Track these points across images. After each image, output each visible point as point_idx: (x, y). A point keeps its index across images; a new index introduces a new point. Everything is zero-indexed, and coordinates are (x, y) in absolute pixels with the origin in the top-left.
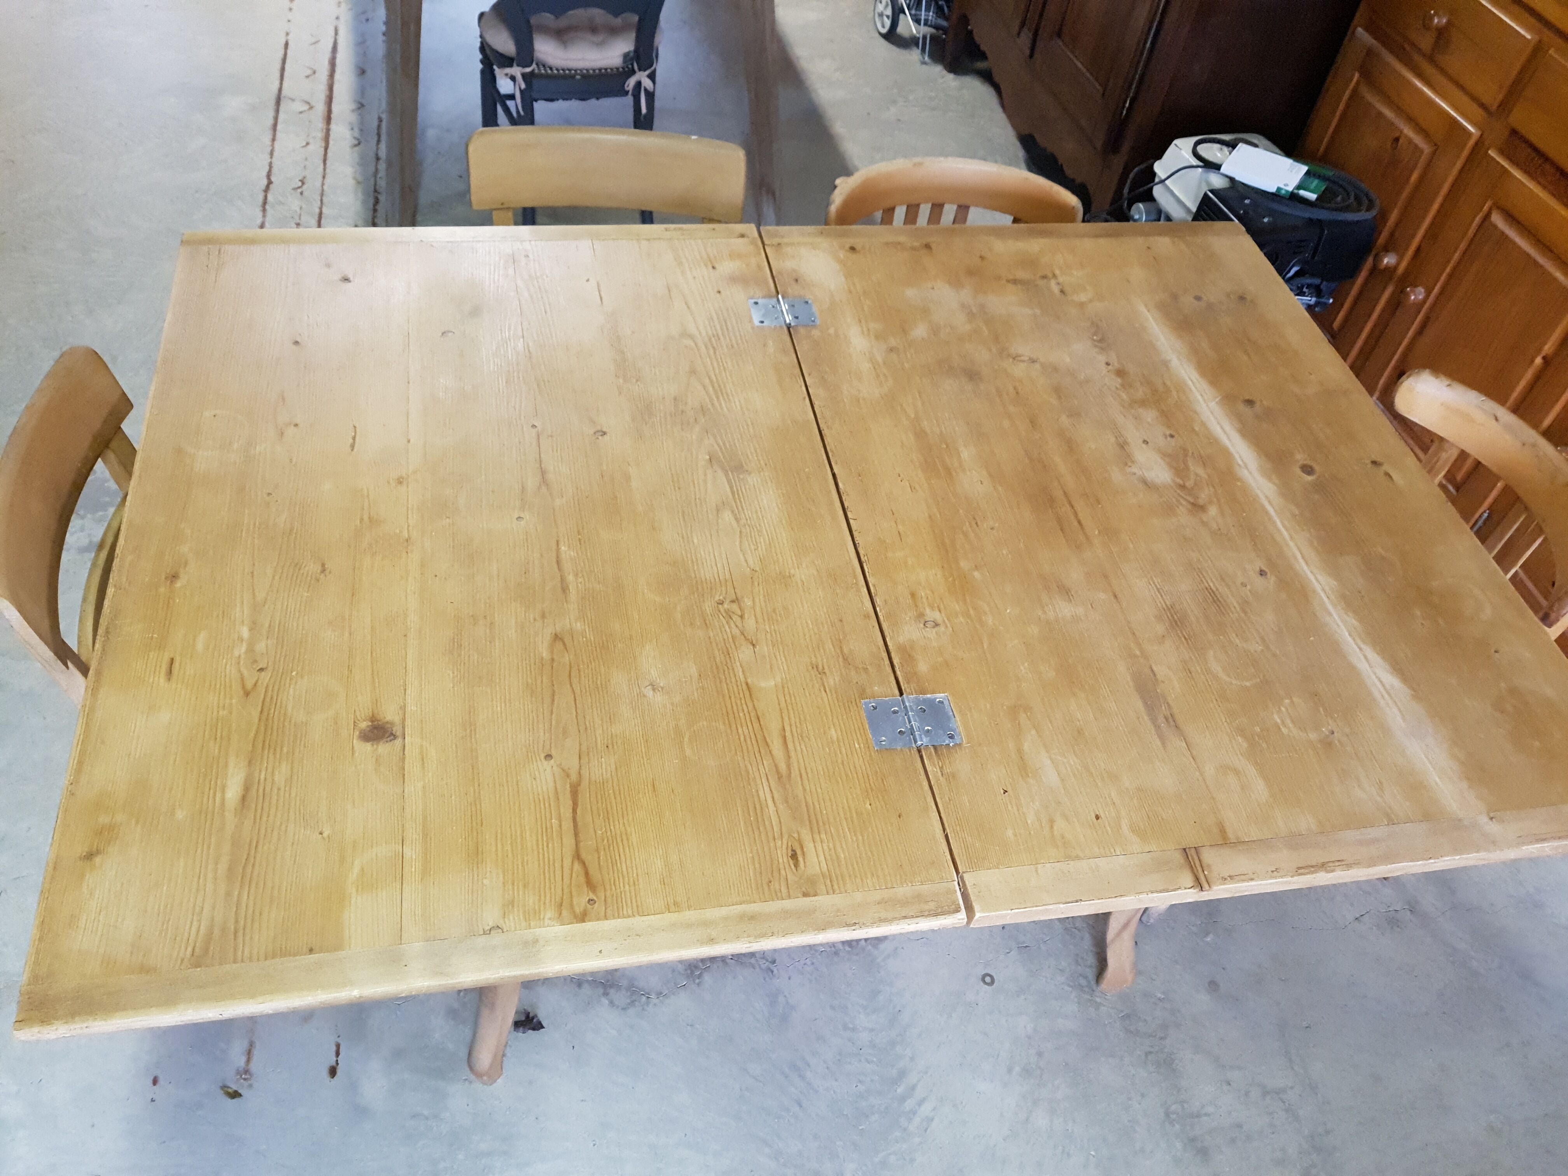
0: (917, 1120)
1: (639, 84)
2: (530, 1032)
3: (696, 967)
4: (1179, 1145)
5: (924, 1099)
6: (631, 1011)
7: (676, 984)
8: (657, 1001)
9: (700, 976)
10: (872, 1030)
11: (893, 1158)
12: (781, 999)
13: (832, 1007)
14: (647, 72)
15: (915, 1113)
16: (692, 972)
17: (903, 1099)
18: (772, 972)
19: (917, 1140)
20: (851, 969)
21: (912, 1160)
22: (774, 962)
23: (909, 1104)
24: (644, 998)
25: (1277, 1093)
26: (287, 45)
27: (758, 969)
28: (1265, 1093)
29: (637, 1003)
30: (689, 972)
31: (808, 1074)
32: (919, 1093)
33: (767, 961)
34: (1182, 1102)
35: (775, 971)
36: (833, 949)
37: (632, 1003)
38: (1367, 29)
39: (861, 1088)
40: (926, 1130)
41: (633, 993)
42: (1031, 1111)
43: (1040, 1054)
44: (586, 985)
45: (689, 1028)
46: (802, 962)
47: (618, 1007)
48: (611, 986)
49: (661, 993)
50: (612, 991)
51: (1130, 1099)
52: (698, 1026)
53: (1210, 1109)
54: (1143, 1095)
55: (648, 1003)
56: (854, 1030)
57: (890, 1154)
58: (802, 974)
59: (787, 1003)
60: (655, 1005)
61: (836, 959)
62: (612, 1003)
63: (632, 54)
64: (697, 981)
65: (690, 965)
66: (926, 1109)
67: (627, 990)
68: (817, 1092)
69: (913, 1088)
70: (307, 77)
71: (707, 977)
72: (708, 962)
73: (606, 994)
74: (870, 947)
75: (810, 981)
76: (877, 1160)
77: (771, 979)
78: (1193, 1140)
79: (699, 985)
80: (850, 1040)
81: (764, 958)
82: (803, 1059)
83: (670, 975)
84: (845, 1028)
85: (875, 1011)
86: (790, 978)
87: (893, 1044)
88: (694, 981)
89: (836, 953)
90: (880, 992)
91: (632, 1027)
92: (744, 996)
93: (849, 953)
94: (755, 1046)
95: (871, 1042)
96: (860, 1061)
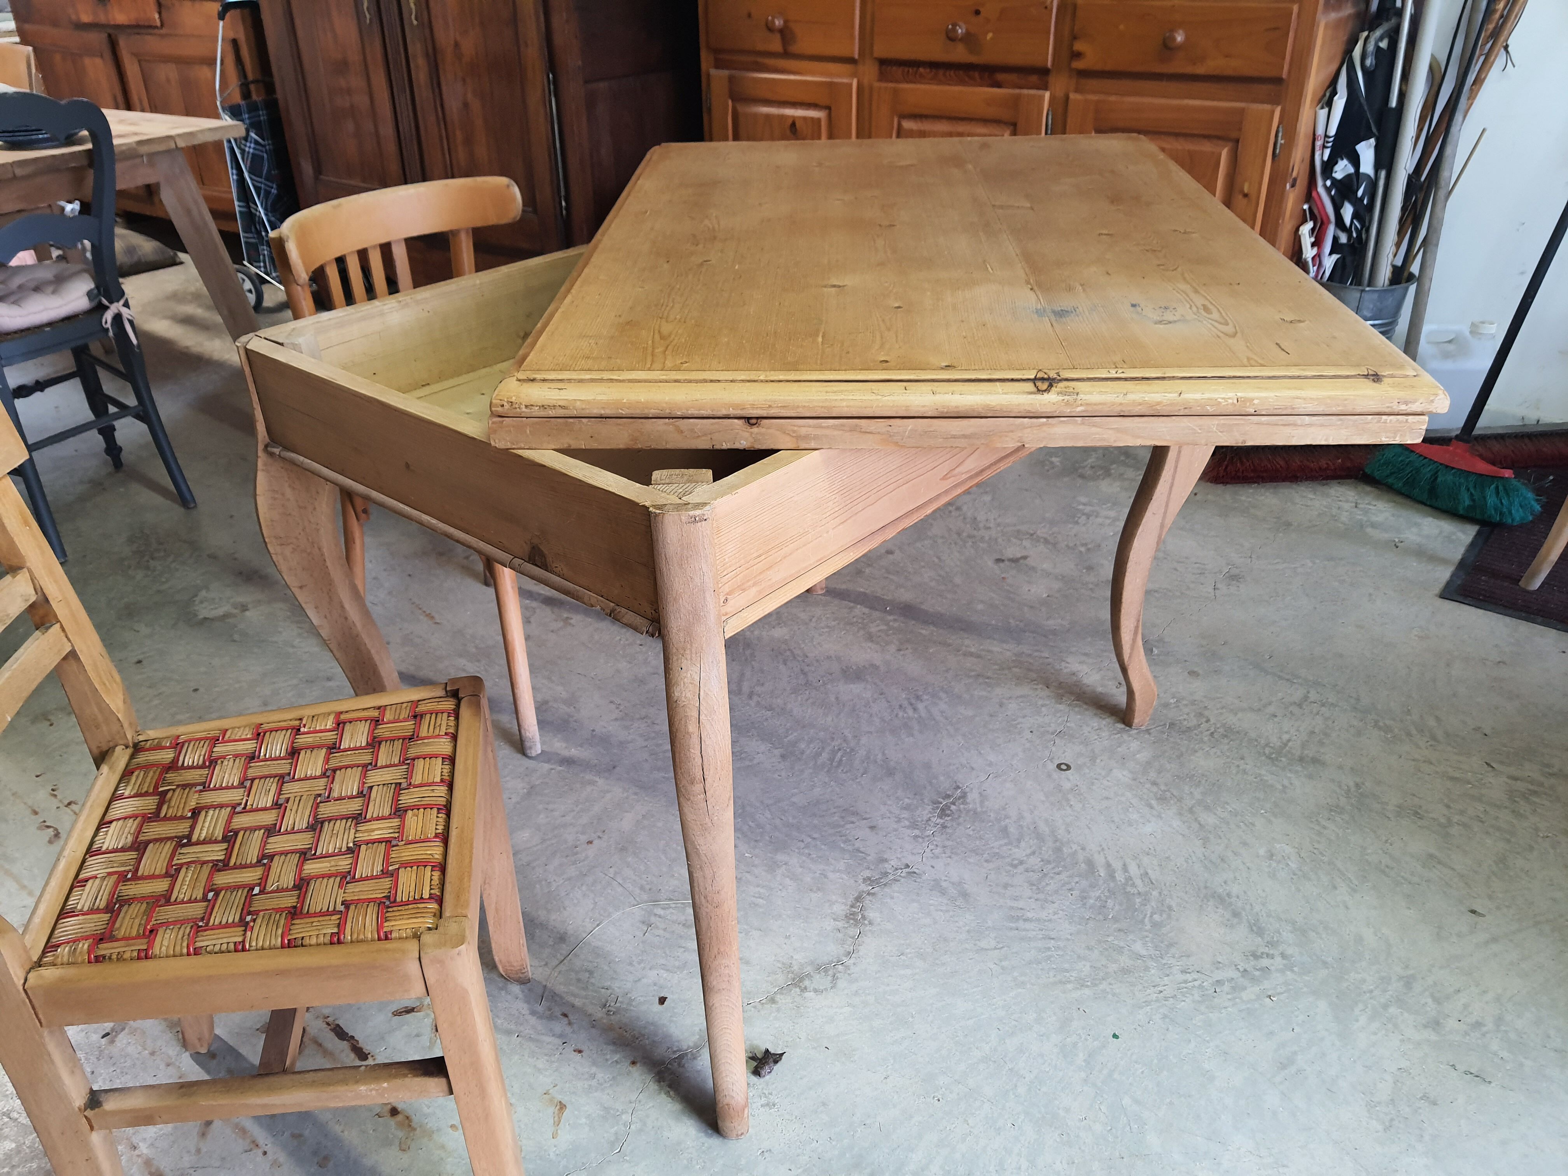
0: (1138, 882)
2: (774, 1067)
3: (853, 914)
4: (1299, 768)
5: (1124, 865)
6: (841, 984)
7: (853, 938)
8: (852, 961)
9: (864, 917)
10: (1034, 853)
11: (1156, 917)
12: (945, 884)
13: (987, 861)
14: (122, 302)
15: (1131, 879)
16: (856, 920)
17: (1112, 876)
18: (915, 873)
19: (1155, 893)
20: (968, 828)
21: (1170, 908)
22: (907, 866)
23: (1120, 876)
24: (840, 967)
25: (1306, 701)
27: (903, 880)
28: (1300, 706)
29: (838, 975)
30: (852, 921)
31: (1029, 915)
32: (1117, 865)
33: (901, 869)
34: (1267, 745)
35: (917, 871)
36: (938, 826)
37: (835, 978)
38: (717, 67)
39: (1076, 893)
40: (1152, 883)
41: (826, 971)
42: (1196, 819)
43: (1154, 783)
44: (778, 997)
45: (902, 957)
46: (927, 850)
47: (826, 989)
48: (801, 980)
49: (849, 953)
50: (807, 983)
51: (1238, 766)
52: (908, 951)
53: (1285, 737)
54: (1242, 758)
55: (848, 968)
56: (1021, 863)
57: (1151, 916)
58: (938, 857)
59: (953, 884)
60: (854, 964)
61: (949, 831)
62: (816, 991)
63: (95, 291)
64: (866, 922)
65: (846, 916)
66: (1133, 870)
67: (819, 973)
68: (1050, 920)
69: (1108, 865)
71: (871, 914)
72: (858, 904)
73: (804, 989)
74: (962, 806)
75: (950, 857)
76: (1148, 927)
77: (920, 878)
78: (1301, 759)
79: (870, 923)
80: (1027, 871)
81: (897, 869)
82: (1012, 908)
83: (840, 935)
84: (1015, 866)
85: (1019, 841)
86: (933, 867)
87: (1058, 850)
88: (863, 924)
89: (944, 827)
90: (1006, 827)
91: (856, 993)
92: (915, 904)
93: (952, 820)
94: (967, 928)
95: (1042, 861)
96: (1052, 878)
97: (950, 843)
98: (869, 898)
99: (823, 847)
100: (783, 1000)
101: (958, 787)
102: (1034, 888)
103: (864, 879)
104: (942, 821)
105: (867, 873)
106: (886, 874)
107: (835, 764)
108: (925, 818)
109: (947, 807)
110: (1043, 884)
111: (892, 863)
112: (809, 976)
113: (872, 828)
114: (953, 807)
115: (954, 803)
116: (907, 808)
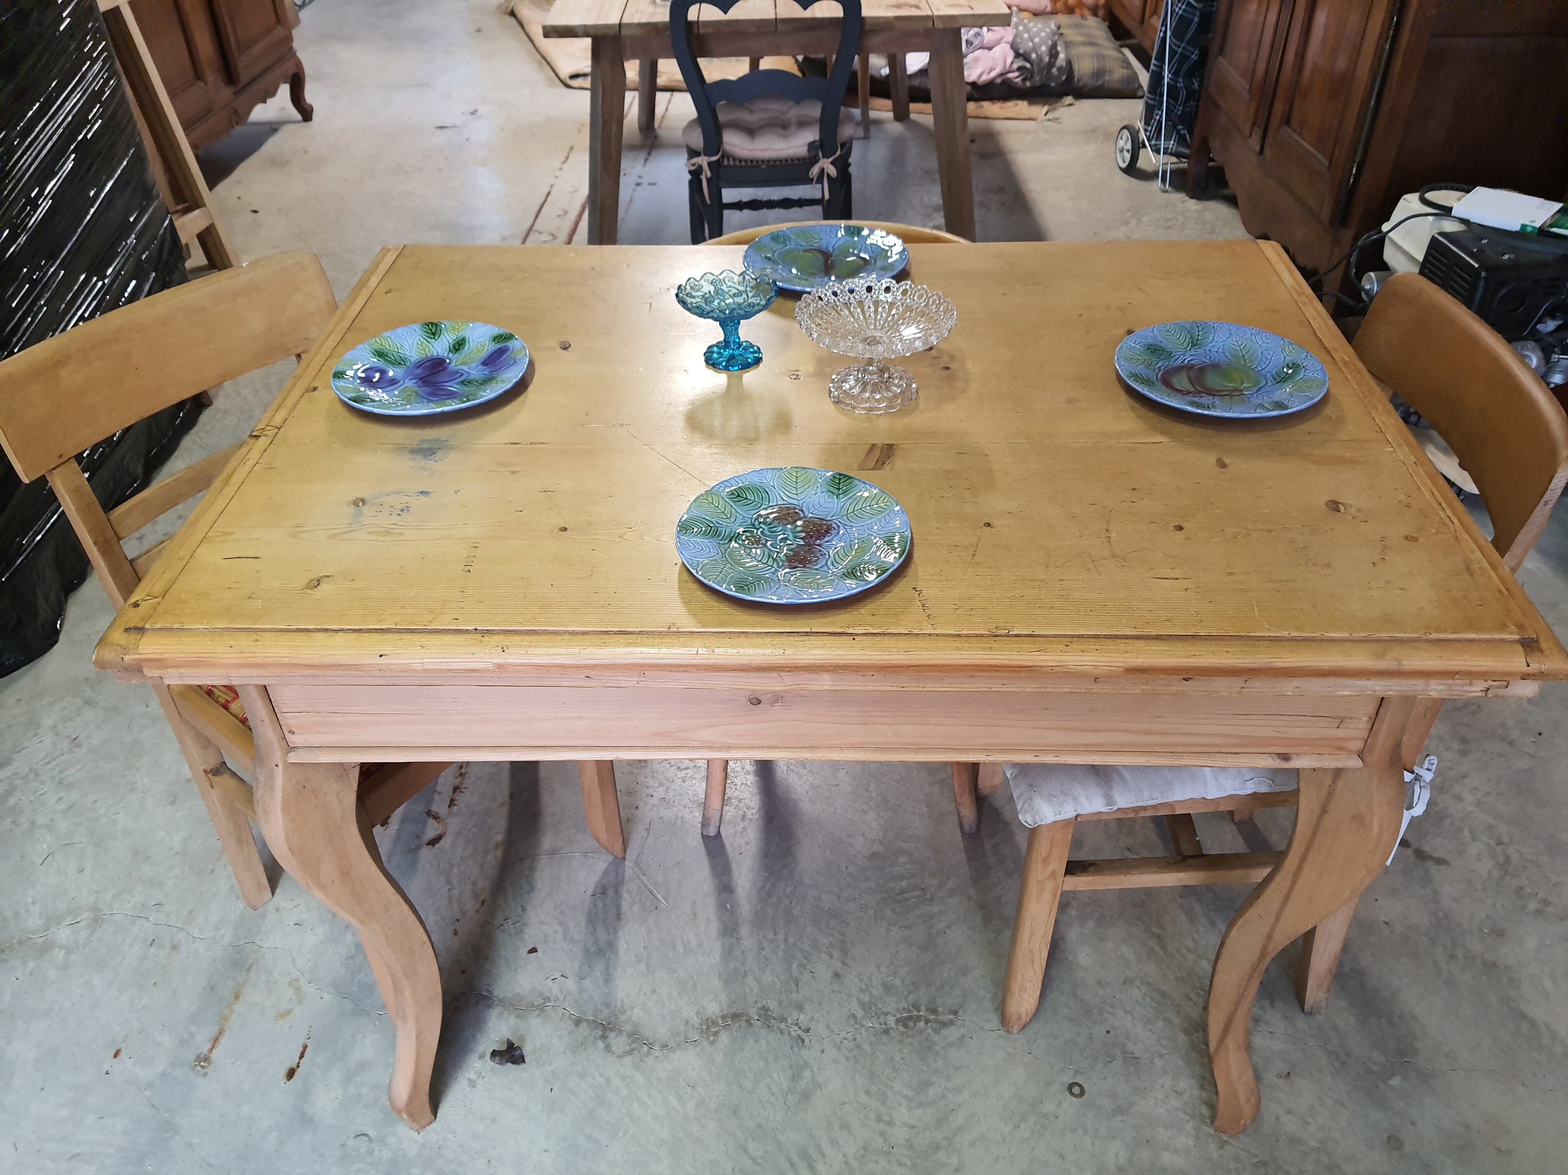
1: (822, 171)
2: (510, 1064)
3: (714, 1023)
6: (628, 1061)
7: (686, 1038)
8: (657, 1053)
9: (716, 1033)
10: (911, 1127)
12: (807, 1073)
13: (867, 1093)
14: (831, 159)
16: (708, 1028)
18: (803, 1041)
20: (902, 1052)
22: (807, 1031)
24: (645, 1048)
26: (549, 194)
27: (786, 1037)
29: (636, 1052)
30: (704, 1027)
33: (800, 1028)
35: (807, 1041)
36: (883, 1026)
37: (630, 1052)
41: (635, 1041)
44: (583, 1024)
45: (689, 1089)
46: (843, 1035)
47: (614, 1053)
48: (611, 1030)
49: (667, 1046)
50: (612, 1035)
52: (700, 1089)
55: (648, 1054)
56: (890, 1123)
58: (839, 1049)
59: (813, 1079)
60: (656, 1057)
61: (885, 1039)
62: (608, 1048)
63: (817, 143)
64: (712, 1038)
65: (707, 1020)
67: (629, 1037)
70: (559, 216)
71: (724, 1037)
72: (729, 1020)
73: (604, 1037)
74: (929, 1031)
75: (847, 1059)
77: (800, 1049)
79: (712, 1043)
80: (882, 1134)
81: (796, 1025)
82: (818, 1146)
83: (682, 1027)
84: (879, 1119)
85: (921, 1105)
86: (823, 1051)
87: (936, 1147)
88: (708, 1038)
89: (886, 1032)
90: (932, 1084)
91: (623, 1078)
92: (762, 1064)
93: (902, 1033)
94: (763, 1122)
95: (908, 1141)
96: (889, 1161)
97: (867, 1048)
98: (743, 1023)
99: (781, 953)
100: (584, 1029)
101: (955, 1013)
102: (862, 1152)
103: (764, 1007)
104: (893, 1025)
105: (773, 1005)
106: (783, 1019)
107: (899, 897)
108: (884, 1010)
109: (918, 1019)
110: (875, 1158)
111: (802, 1017)
112: (620, 1032)
113: (837, 975)
114: (921, 1024)
115: (927, 1021)
116: (887, 987)
